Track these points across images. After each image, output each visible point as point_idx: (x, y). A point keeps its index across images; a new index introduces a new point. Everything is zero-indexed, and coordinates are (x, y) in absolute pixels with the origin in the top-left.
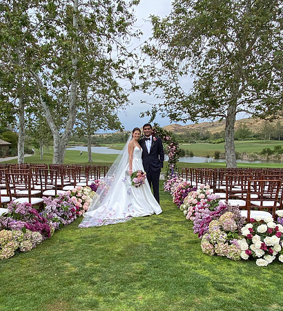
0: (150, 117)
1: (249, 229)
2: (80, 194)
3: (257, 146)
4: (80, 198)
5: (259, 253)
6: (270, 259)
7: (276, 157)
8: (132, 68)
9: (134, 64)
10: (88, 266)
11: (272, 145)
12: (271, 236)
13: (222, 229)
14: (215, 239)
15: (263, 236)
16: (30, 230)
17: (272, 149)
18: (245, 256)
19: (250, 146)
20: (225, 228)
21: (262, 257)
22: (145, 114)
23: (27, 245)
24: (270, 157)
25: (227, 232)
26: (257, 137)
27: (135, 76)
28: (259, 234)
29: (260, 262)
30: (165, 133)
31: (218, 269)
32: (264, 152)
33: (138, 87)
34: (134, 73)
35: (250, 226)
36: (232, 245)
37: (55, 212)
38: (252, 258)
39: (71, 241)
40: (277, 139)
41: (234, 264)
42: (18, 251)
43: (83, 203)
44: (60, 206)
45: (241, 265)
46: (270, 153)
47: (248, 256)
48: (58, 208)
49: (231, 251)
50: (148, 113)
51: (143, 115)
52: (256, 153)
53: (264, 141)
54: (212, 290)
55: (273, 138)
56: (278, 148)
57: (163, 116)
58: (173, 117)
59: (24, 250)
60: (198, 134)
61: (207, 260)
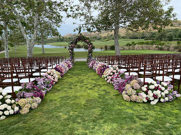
0: (78, 31)
1: (146, 88)
2: (52, 74)
3: (123, 42)
4: (52, 75)
5: (152, 99)
6: (157, 101)
7: (133, 47)
8: (67, 6)
9: (68, 4)
10: (71, 113)
11: (130, 41)
12: (156, 90)
13: (133, 88)
14: (130, 93)
15: (152, 90)
16: (35, 97)
17: (131, 43)
18: (145, 101)
19: (121, 42)
20: (135, 88)
21: (153, 100)
22: (76, 30)
23: (35, 105)
24: (130, 47)
25: (136, 90)
26: (123, 38)
27: (68, 10)
28: (151, 90)
29: (152, 103)
30: (86, 38)
31: (135, 108)
32: (127, 45)
33: (70, 16)
34: (67, 9)
35: (146, 86)
36: (139, 96)
37: (42, 85)
38: (149, 101)
39: (55, 100)
40: (132, 38)
41: (141, 105)
42: (31, 109)
43: (54, 78)
44: (45, 81)
45: (144, 105)
46: (130, 45)
47: (147, 101)
48: (44, 83)
49: (139, 99)
50: (77, 29)
51: (75, 31)
52: (124, 45)
53: (127, 40)
54: (137, 119)
55: (130, 38)
56: (133, 43)
57: (84, 30)
58: (89, 30)
59: (34, 108)
60: (96, 37)
61: (128, 104)
